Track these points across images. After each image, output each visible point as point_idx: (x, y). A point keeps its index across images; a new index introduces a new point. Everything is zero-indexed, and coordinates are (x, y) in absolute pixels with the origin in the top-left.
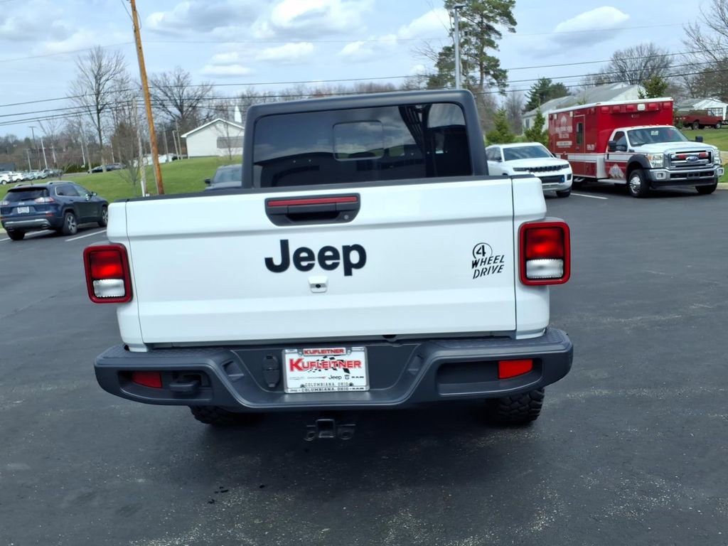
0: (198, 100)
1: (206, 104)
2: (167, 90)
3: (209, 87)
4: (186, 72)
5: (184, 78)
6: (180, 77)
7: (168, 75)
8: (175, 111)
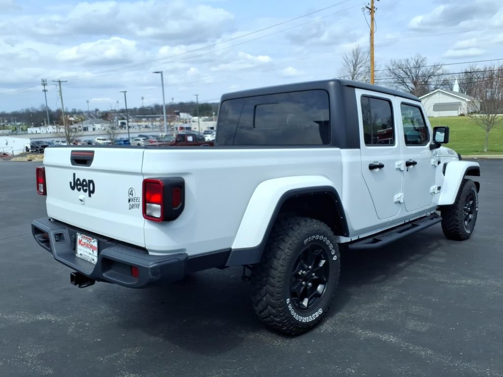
0: (429, 76)
1: (434, 78)
2: (408, 70)
3: (439, 66)
4: (423, 57)
5: (421, 62)
6: (419, 61)
7: (410, 59)
8: (411, 85)
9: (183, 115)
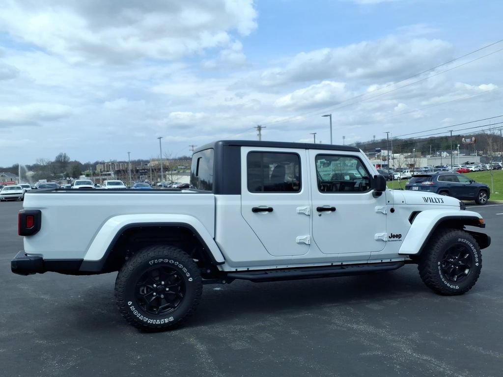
9: (384, 153)
